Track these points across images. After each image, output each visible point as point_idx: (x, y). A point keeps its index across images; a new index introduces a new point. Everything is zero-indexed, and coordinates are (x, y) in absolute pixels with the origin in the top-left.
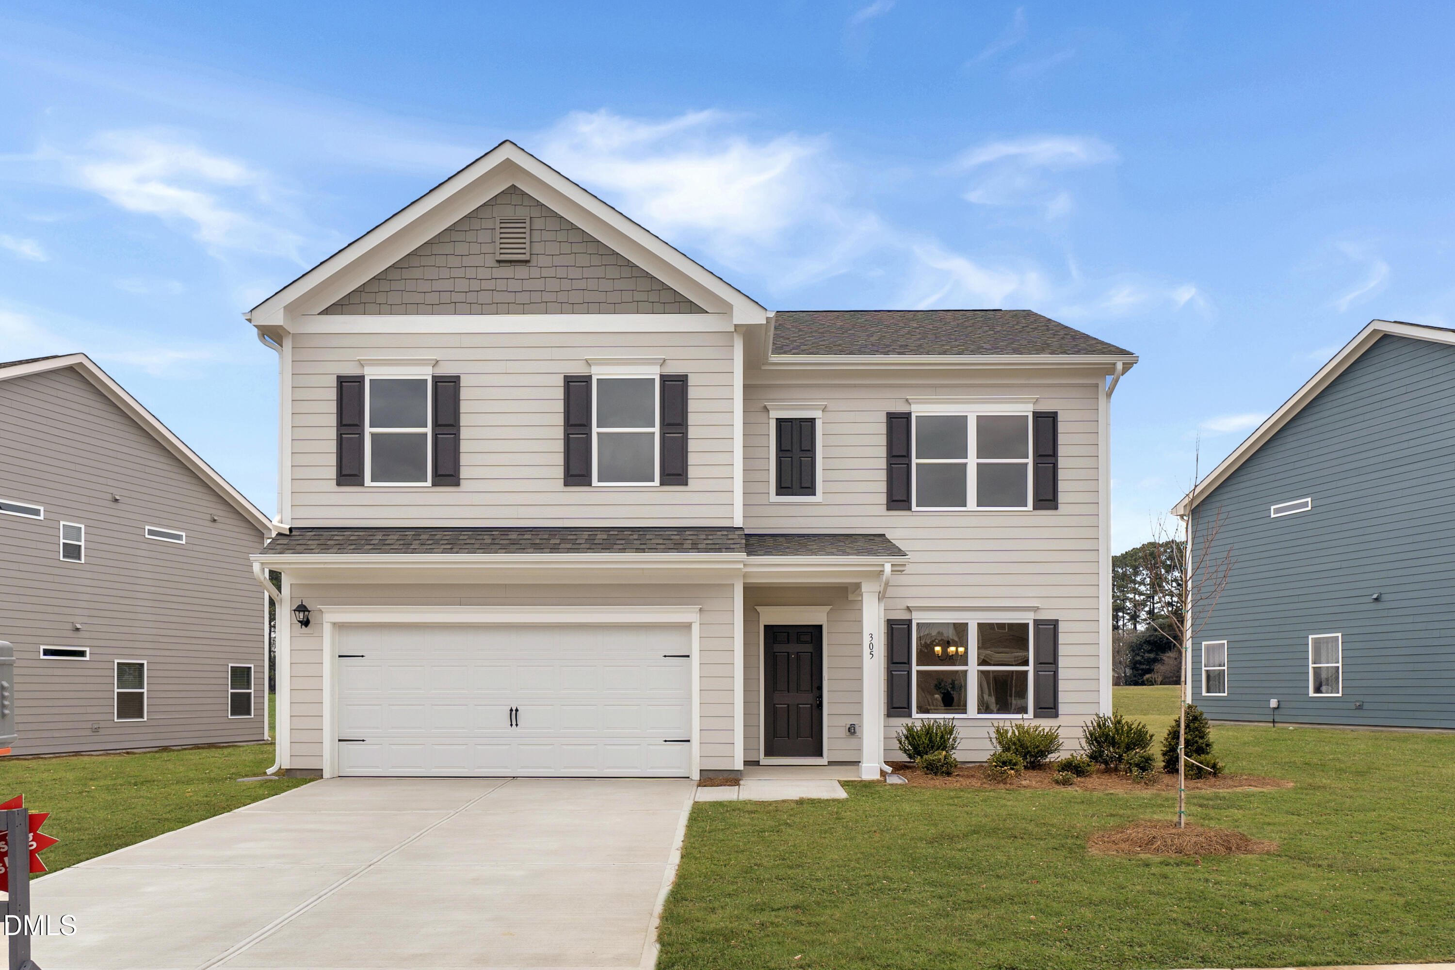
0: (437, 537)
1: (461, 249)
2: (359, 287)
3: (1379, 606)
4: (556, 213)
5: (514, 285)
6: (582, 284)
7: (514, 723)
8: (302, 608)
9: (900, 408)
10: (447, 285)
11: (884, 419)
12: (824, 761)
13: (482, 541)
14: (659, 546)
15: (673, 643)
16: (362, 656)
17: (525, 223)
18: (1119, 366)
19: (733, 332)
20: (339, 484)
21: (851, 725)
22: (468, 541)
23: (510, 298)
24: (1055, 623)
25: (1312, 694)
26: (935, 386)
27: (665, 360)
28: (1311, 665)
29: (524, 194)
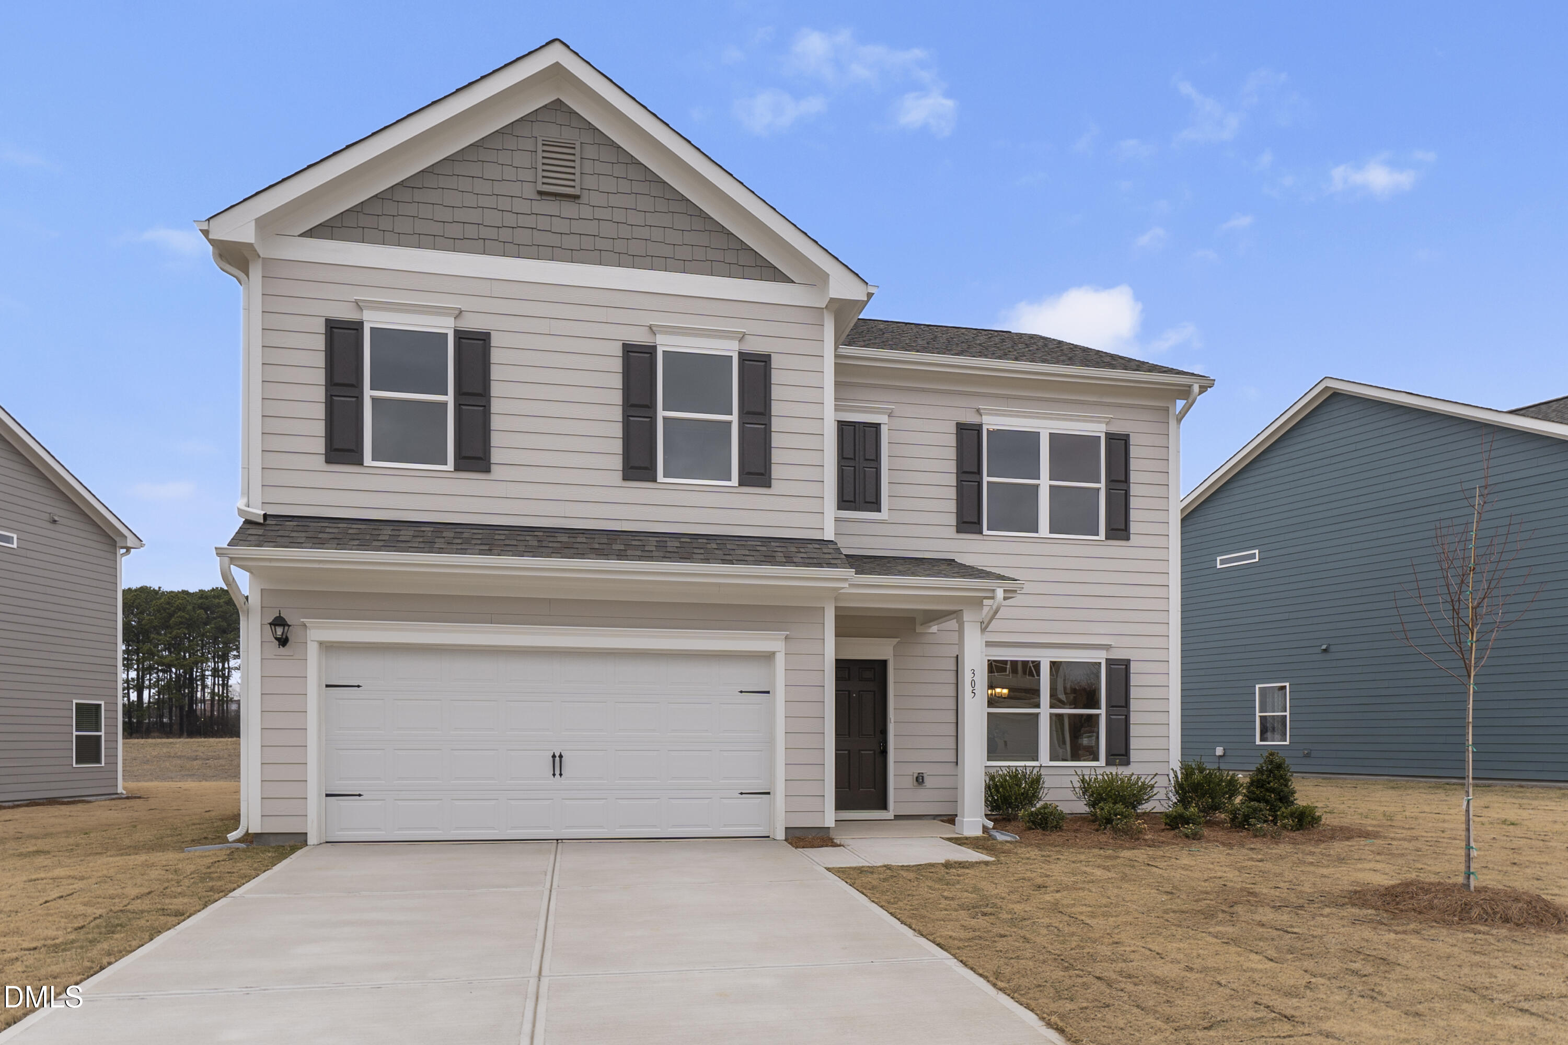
0: (465, 535)
1: (492, 172)
2: (355, 206)
3: (1328, 656)
4: (613, 141)
5: (560, 225)
6: (644, 233)
7: (557, 772)
8: (279, 622)
9: (970, 418)
10: (474, 215)
11: (953, 430)
12: (889, 815)
13: (526, 543)
14: (747, 558)
15: (752, 676)
16: (359, 686)
17: (574, 148)
18: (1196, 388)
19: (823, 308)
20: (329, 461)
21: (919, 773)
22: (507, 542)
23: (554, 240)
24: (1127, 663)
25: (1258, 742)
26: (1008, 397)
27: (744, 334)
28: (1258, 714)
29: (572, 112)
